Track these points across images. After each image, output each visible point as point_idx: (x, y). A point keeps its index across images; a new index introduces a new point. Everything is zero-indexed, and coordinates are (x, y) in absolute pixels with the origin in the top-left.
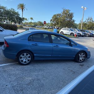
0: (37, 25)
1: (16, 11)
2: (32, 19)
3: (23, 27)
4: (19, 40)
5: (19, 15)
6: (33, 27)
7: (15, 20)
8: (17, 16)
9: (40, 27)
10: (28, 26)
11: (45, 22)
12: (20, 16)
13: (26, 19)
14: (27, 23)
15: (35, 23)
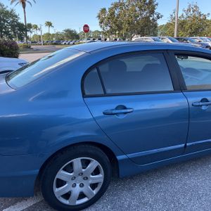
0: (63, 40)
1: (9, 9)
2: (49, 24)
3: (32, 47)
4: (31, 99)
5: (16, 16)
6: (55, 44)
7: (8, 31)
8: (13, 21)
9: (72, 43)
10: (42, 43)
11: (86, 26)
12: (19, 21)
13: (36, 27)
14: (40, 37)
15: (57, 34)
